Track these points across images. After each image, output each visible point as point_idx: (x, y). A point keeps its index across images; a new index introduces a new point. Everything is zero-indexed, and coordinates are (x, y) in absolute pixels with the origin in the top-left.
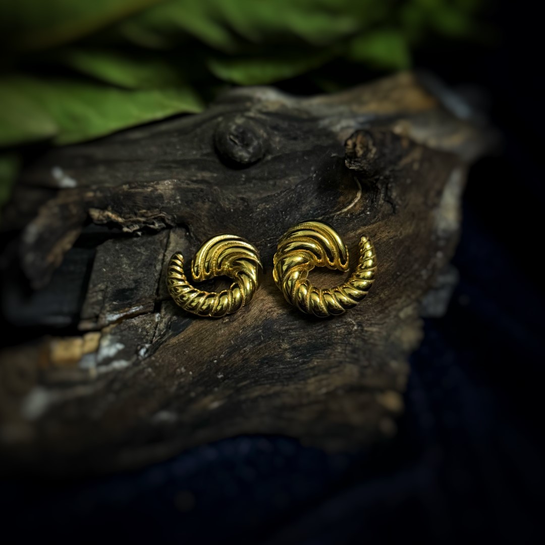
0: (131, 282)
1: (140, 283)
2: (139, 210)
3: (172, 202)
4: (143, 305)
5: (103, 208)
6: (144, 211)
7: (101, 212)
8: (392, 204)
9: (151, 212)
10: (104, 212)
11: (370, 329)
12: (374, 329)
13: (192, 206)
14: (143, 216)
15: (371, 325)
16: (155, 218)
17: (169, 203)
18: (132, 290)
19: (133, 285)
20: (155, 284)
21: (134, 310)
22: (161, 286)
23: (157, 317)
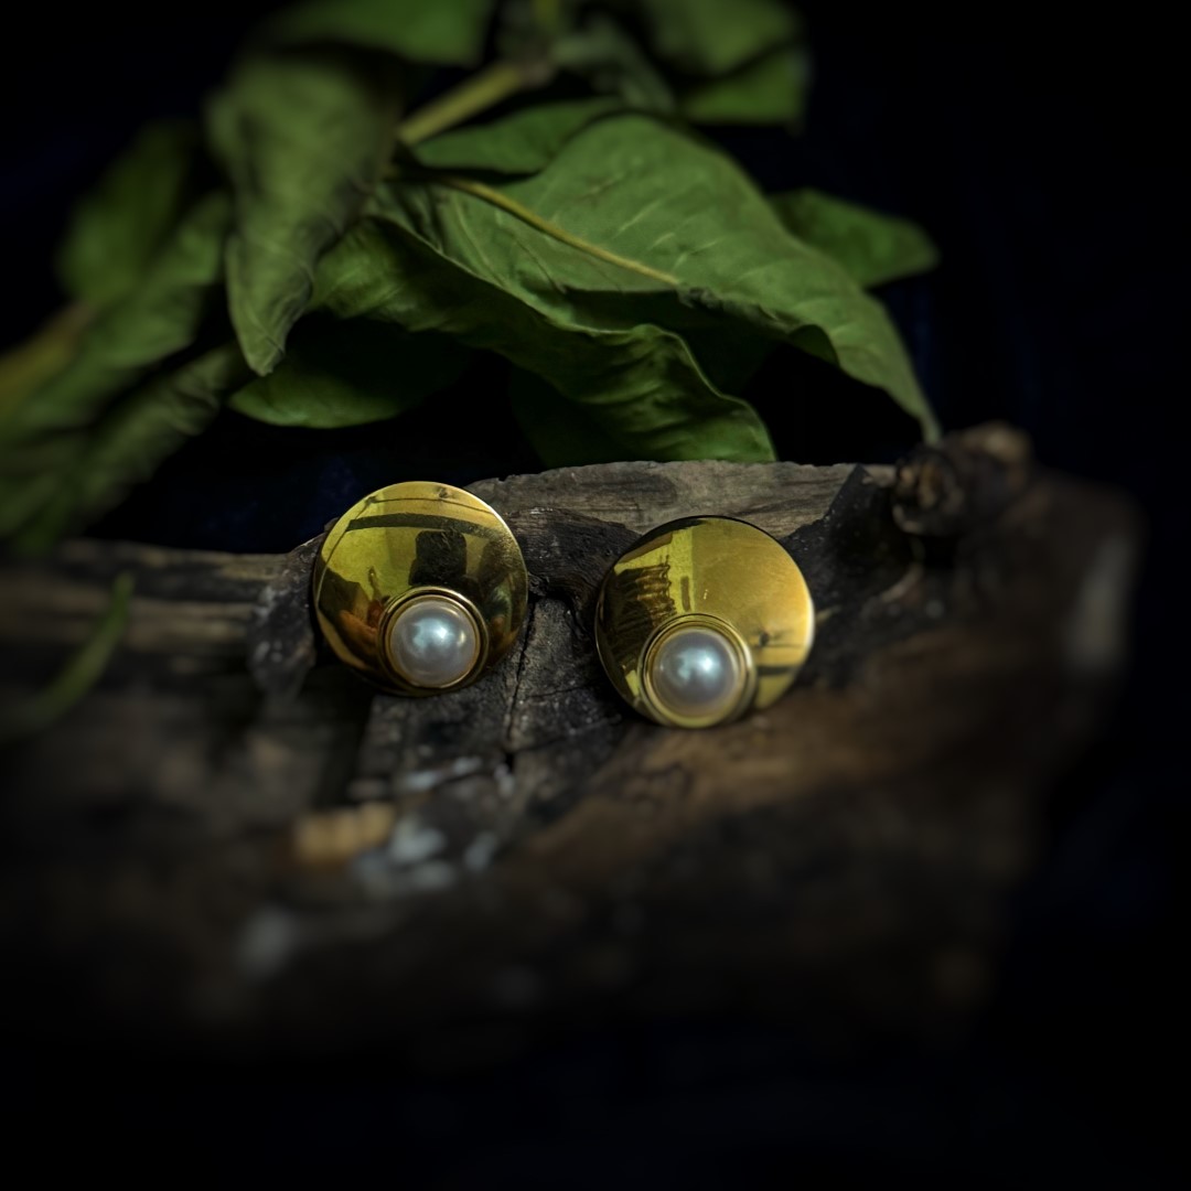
0: (457, 707)
1: (474, 711)
3: (543, 552)
4: (479, 759)
18: (455, 724)
19: (461, 714)
20: (503, 716)
21: (462, 766)
22: (516, 721)
23: (506, 783)
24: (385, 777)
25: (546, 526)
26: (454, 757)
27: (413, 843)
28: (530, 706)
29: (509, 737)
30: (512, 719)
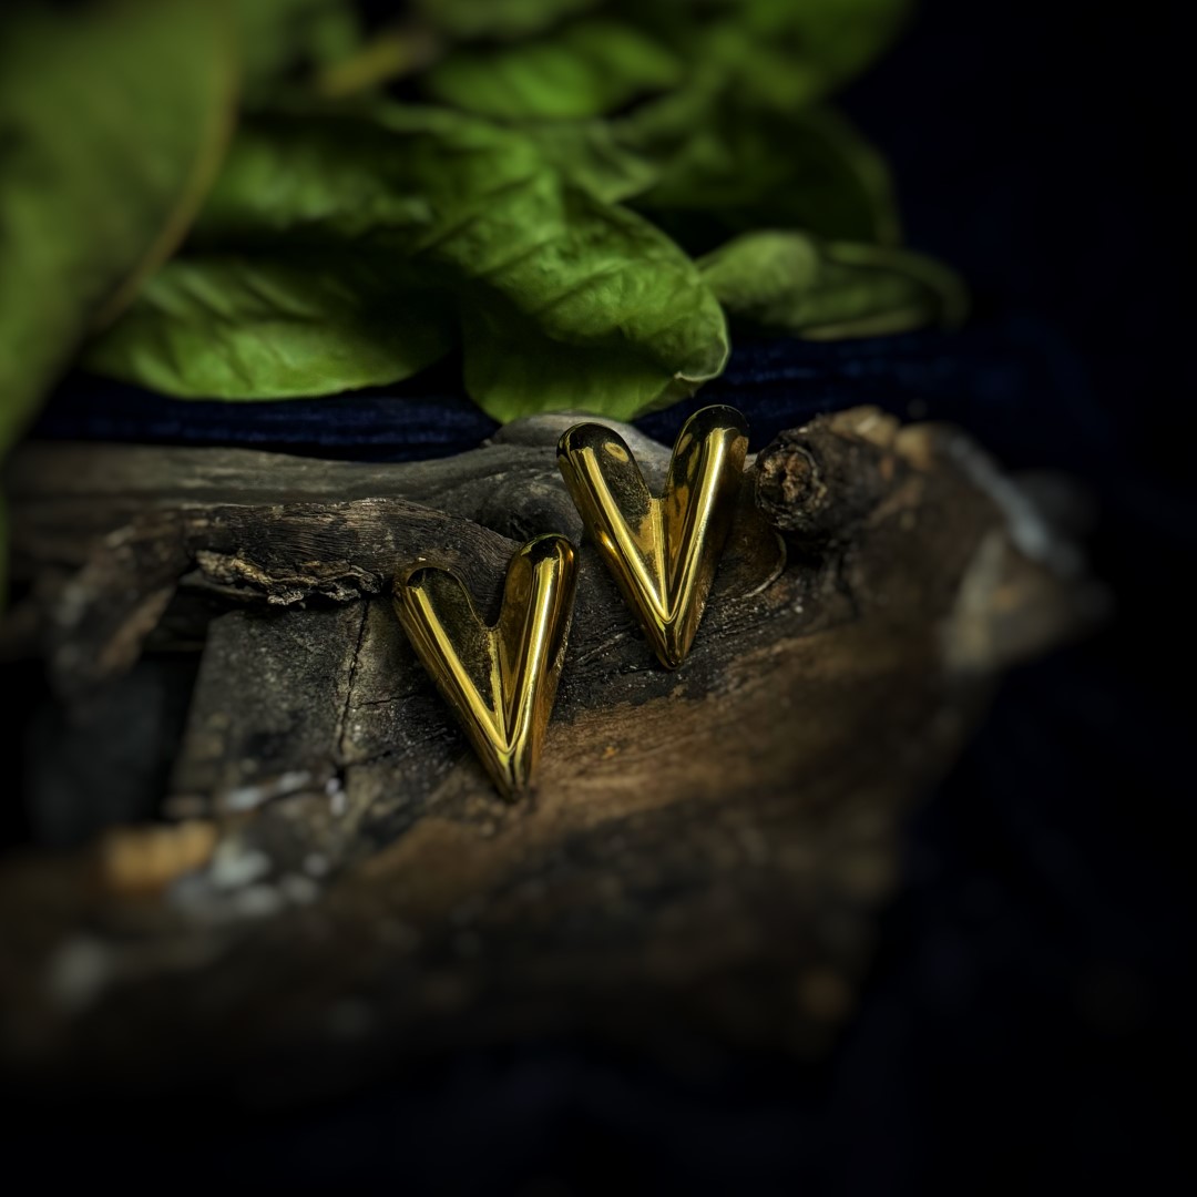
0: (283, 716)
1: (303, 720)
2: (304, 560)
3: (376, 546)
5: (228, 551)
6: (316, 563)
7: (223, 560)
8: (851, 598)
9: (330, 567)
10: (227, 560)
14: (312, 572)
16: (338, 580)
17: (368, 548)
19: (288, 724)
20: (334, 726)
21: (290, 782)
22: (348, 732)
23: (338, 802)
24: (207, 793)
25: (379, 518)
26: (281, 772)
27: (236, 866)
28: (363, 714)
29: (341, 751)
30: (344, 728)
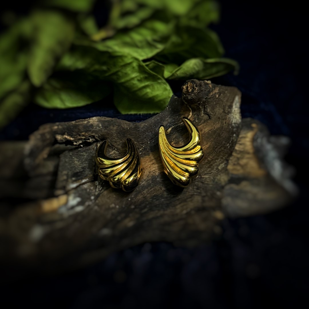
0: (80, 169)
1: (85, 168)
2: (81, 133)
3: (98, 128)
4: (88, 178)
5: (63, 134)
6: (84, 133)
7: (62, 136)
8: (208, 115)
9: (88, 133)
10: (63, 136)
11: (205, 176)
12: (207, 176)
13: (108, 129)
14: (83, 136)
15: (205, 174)
16: (89, 136)
17: (96, 128)
18: (81, 172)
19: (82, 170)
21: (84, 181)
24: (64, 188)
25: (97, 121)
26: (82, 179)
27: (73, 201)
